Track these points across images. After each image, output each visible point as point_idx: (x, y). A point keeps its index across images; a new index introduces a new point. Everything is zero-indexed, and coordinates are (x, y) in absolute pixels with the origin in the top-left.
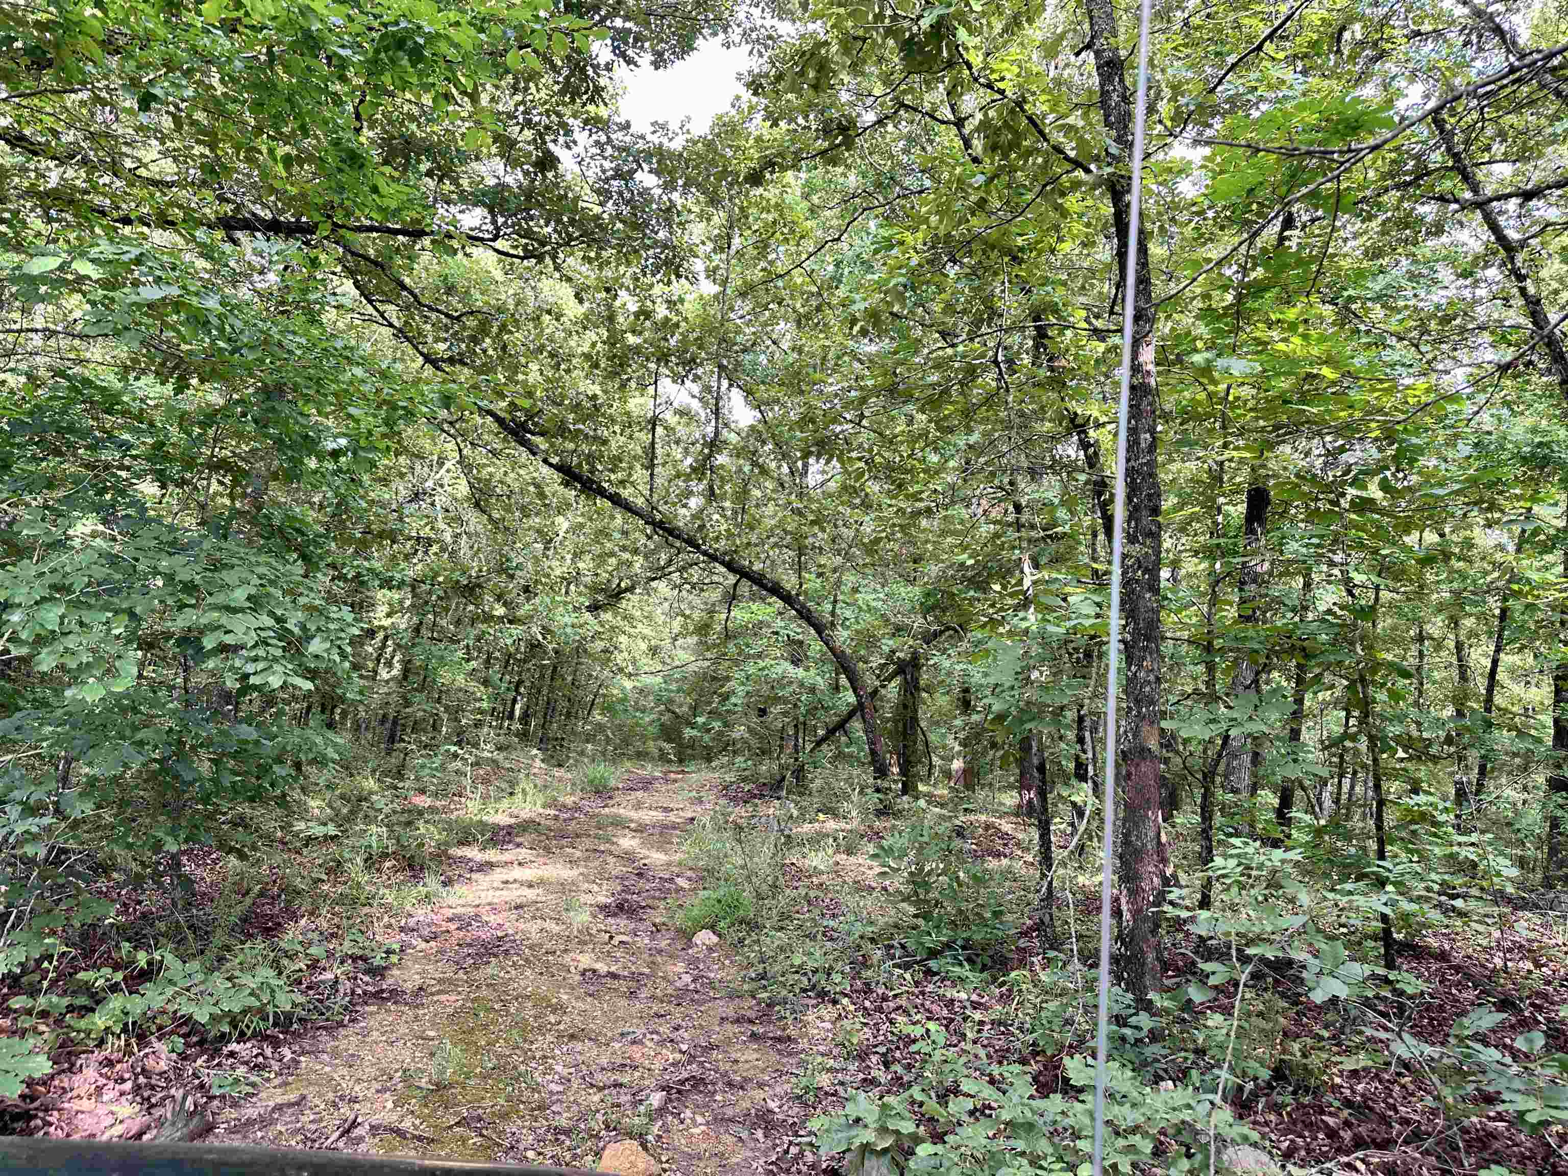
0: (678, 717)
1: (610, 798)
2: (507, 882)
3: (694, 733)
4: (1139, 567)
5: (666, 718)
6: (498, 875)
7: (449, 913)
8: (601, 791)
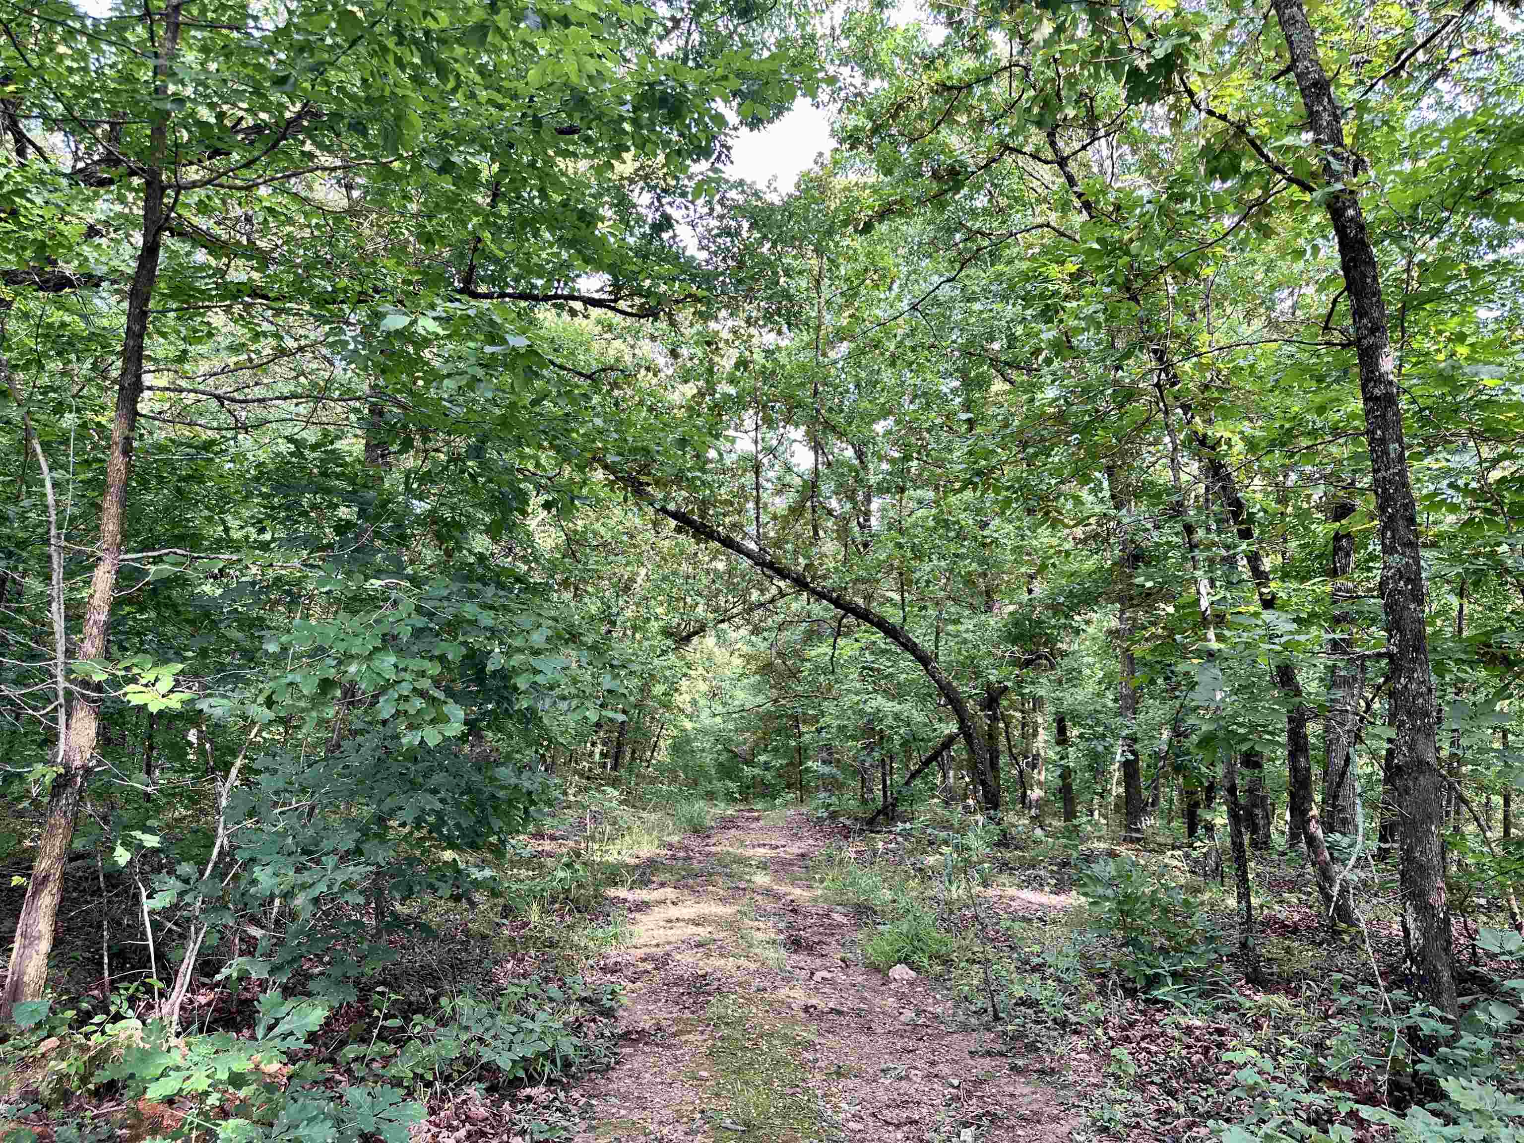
0: (736, 755)
1: (708, 837)
2: (669, 921)
3: (756, 771)
4: (1401, 578)
5: (723, 758)
6: (658, 914)
7: (640, 953)
8: (698, 830)
